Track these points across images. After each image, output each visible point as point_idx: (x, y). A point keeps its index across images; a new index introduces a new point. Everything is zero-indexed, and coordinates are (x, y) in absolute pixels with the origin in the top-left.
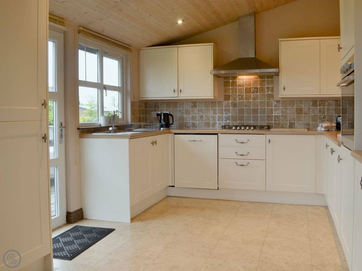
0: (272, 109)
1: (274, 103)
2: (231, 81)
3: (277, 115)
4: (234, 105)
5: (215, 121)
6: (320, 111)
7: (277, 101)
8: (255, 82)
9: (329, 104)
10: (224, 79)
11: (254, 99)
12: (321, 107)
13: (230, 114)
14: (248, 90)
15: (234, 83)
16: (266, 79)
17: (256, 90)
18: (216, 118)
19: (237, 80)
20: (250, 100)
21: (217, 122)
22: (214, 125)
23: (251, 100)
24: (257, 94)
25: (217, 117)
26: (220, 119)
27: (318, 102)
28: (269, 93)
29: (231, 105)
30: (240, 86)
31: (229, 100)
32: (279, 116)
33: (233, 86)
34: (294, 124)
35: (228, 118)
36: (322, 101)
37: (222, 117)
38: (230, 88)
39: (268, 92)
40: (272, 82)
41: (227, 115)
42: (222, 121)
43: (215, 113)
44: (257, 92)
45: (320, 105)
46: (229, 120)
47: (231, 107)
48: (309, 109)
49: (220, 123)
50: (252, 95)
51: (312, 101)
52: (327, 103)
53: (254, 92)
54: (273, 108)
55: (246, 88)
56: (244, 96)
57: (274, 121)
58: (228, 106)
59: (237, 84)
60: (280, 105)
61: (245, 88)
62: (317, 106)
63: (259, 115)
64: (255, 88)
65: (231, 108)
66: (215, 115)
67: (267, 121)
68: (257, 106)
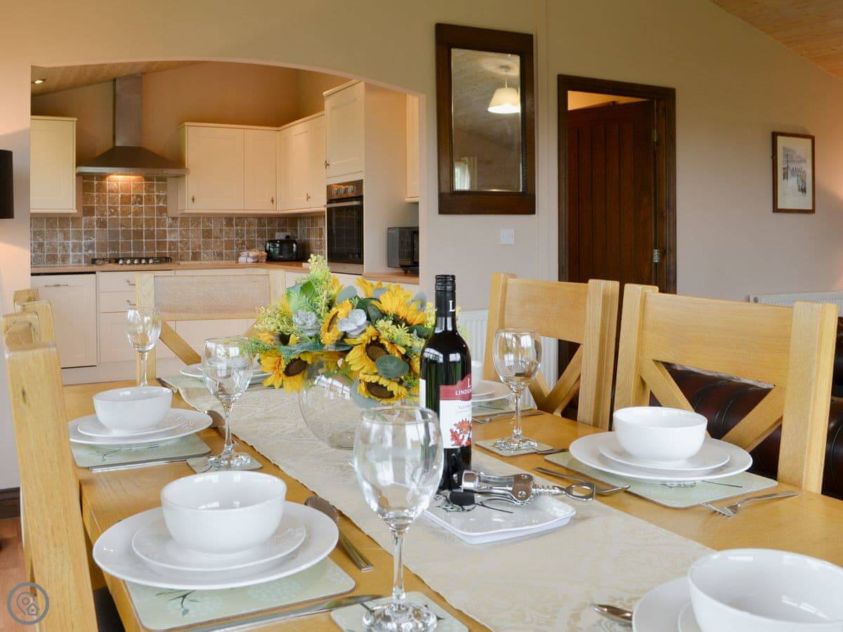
0: (165, 231)
1: (169, 221)
2: (95, 183)
3: (173, 240)
4: (102, 224)
5: (66, 251)
6: (237, 234)
7: (173, 218)
8: (137, 187)
9: (250, 224)
10: (84, 179)
11: (136, 213)
12: (239, 228)
13: (95, 240)
14: (126, 200)
15: (101, 188)
16: (155, 182)
17: (139, 199)
18: (69, 246)
19: (107, 183)
20: (129, 217)
21: (71, 253)
22: (65, 258)
23: (131, 216)
24: (141, 206)
25: (71, 245)
26: (77, 247)
27: (234, 220)
28: (161, 204)
29: (95, 223)
30: (112, 192)
31: (93, 215)
32: (177, 242)
33: (99, 192)
34: (199, 253)
35: (90, 247)
36: (239, 218)
37: (80, 244)
38: (95, 194)
39: (158, 203)
40: (165, 188)
41: (89, 241)
42: (80, 250)
43: (66, 237)
44: (141, 203)
45: (237, 226)
46: (94, 250)
47: (97, 226)
48: (221, 231)
49: (76, 255)
50: (132, 207)
51: (226, 218)
52: (246, 221)
53: (135, 203)
54: (167, 229)
55: (122, 196)
56: (119, 209)
57: (170, 249)
58: (90, 224)
59: (107, 188)
60: (178, 224)
61: (120, 196)
62: (232, 226)
63: (144, 240)
64: (138, 196)
65: (96, 229)
66: (66, 242)
67: (156, 251)
68: (142, 226)
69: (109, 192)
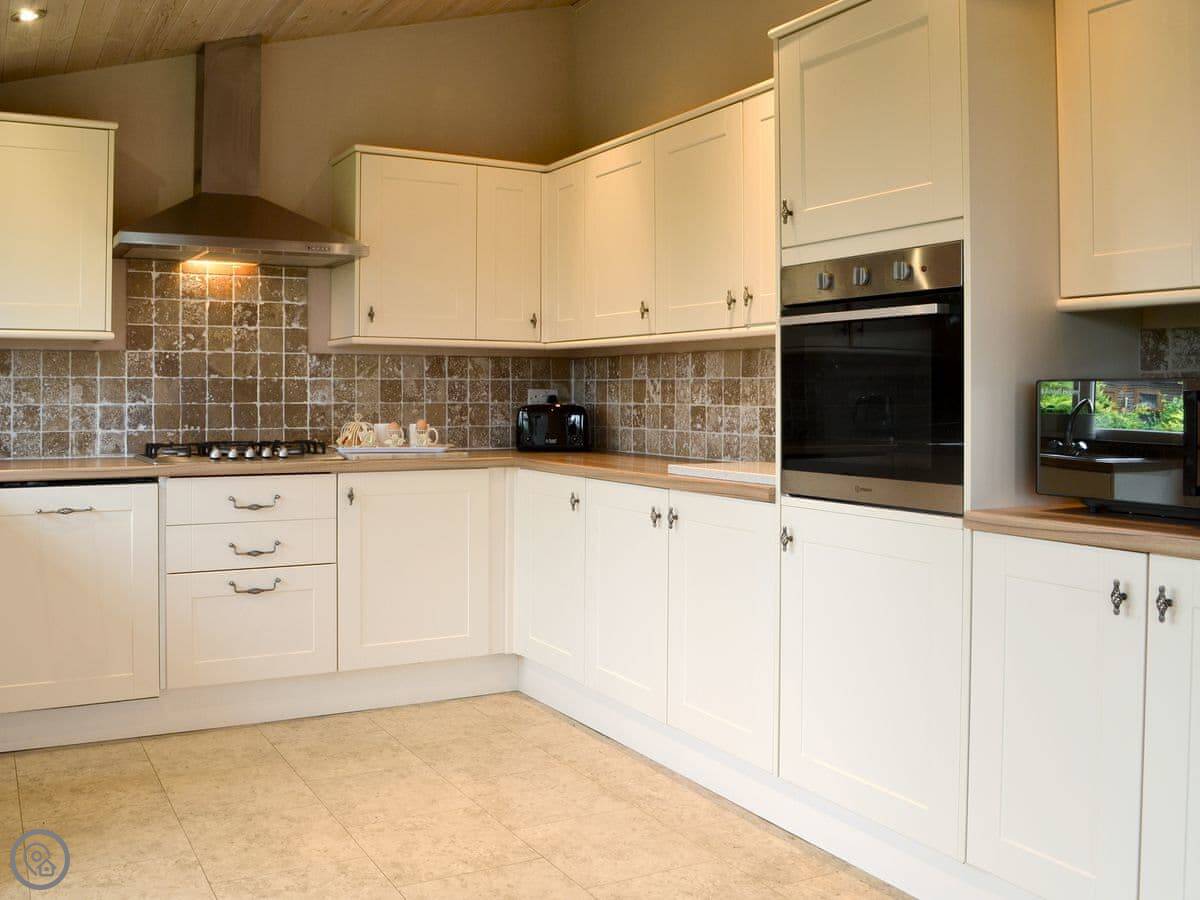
0: (303, 384)
1: (311, 362)
2: (155, 275)
3: (319, 403)
4: (168, 366)
5: (88, 426)
6: (452, 392)
7: (322, 357)
8: (246, 286)
9: (477, 371)
10: (130, 265)
11: (243, 344)
12: (455, 378)
13: (151, 402)
14: (220, 314)
15: (167, 286)
16: (283, 278)
17: (249, 314)
18: (94, 415)
19: (181, 274)
20: (228, 351)
21: (99, 431)
22: (85, 442)
23: (231, 351)
24: (252, 328)
25: (98, 413)
26: (111, 418)
27: (446, 361)
28: (295, 326)
29: (153, 366)
30: (191, 296)
31: (149, 346)
32: (328, 407)
33: (163, 296)
35: (142, 416)
36: (456, 358)
37: (120, 409)
38: (153, 300)
39: (289, 324)
40: (303, 290)
41: (138, 403)
42: (120, 425)
43: (88, 396)
44: (252, 323)
45: (451, 374)
46: (148, 423)
47: (157, 371)
48: (419, 383)
49: (109, 436)
50: (234, 330)
51: (428, 357)
52: (470, 367)
53: (240, 322)
54: (307, 378)
55: (211, 303)
56: (205, 334)
57: (313, 423)
58: (142, 367)
59: (181, 290)
60: (332, 369)
61: (207, 305)
62: (442, 374)
63: (258, 404)
64: (247, 307)
65: (155, 376)
66: (88, 405)
67: (285, 427)
68: (254, 373)
69: (186, 295)
